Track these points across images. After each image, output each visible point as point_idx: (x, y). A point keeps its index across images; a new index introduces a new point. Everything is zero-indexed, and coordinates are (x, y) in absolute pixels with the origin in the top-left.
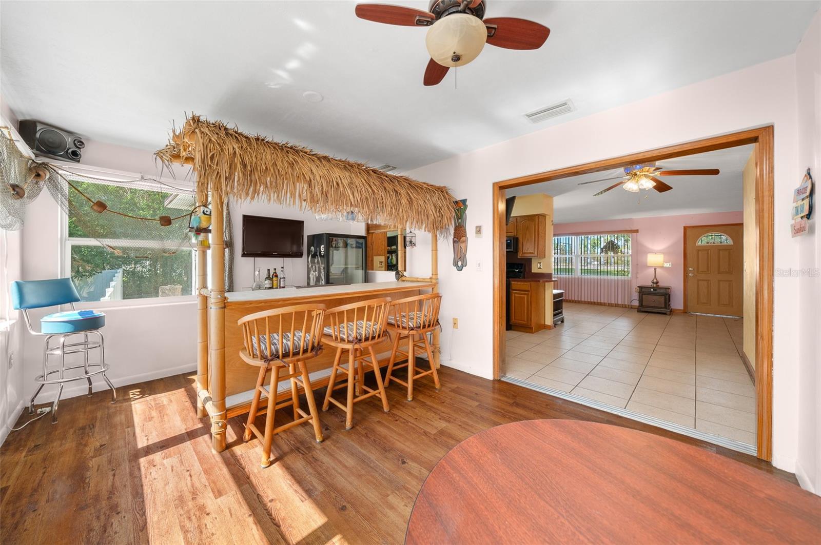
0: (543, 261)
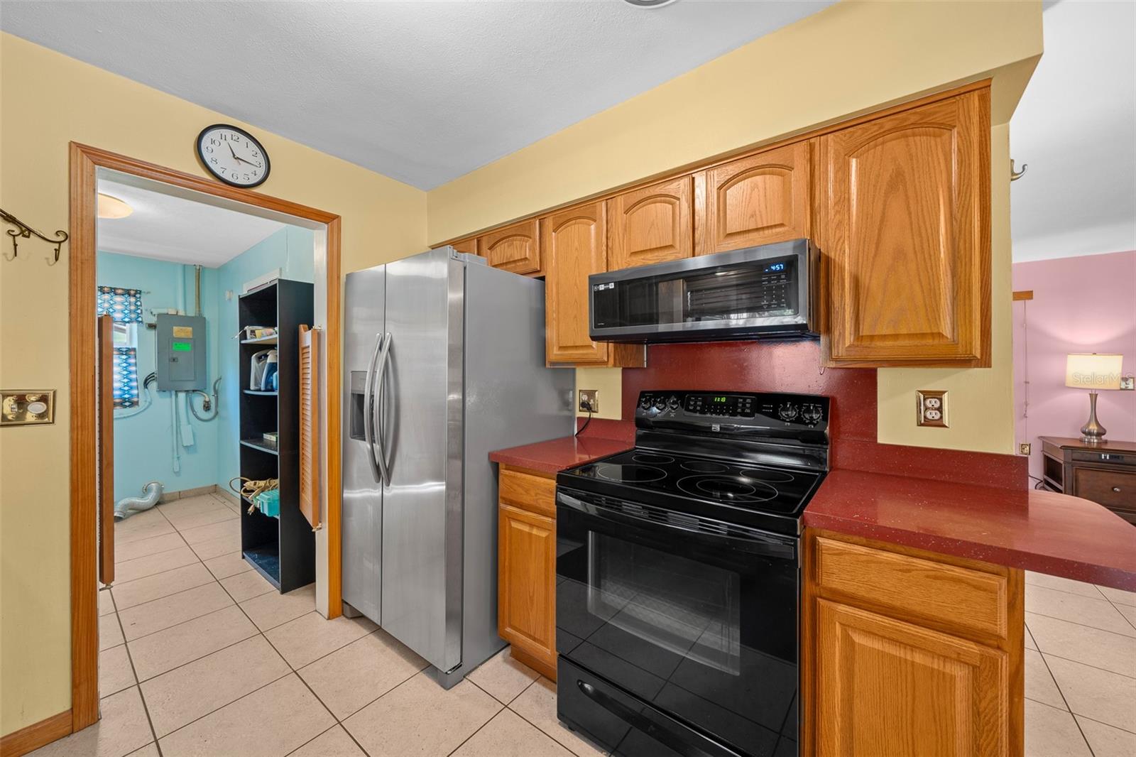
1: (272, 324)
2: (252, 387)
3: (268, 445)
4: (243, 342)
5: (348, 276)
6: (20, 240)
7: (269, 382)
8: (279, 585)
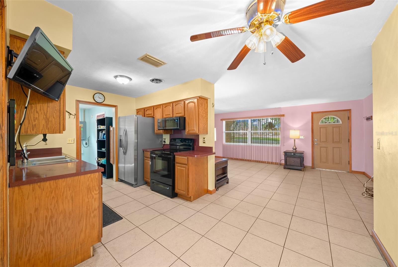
0: (207, 137)
1: (104, 125)
2: (100, 138)
3: (103, 150)
4: (98, 129)
5: (119, 117)
6: (70, 115)
7: (103, 137)
8: (106, 177)
